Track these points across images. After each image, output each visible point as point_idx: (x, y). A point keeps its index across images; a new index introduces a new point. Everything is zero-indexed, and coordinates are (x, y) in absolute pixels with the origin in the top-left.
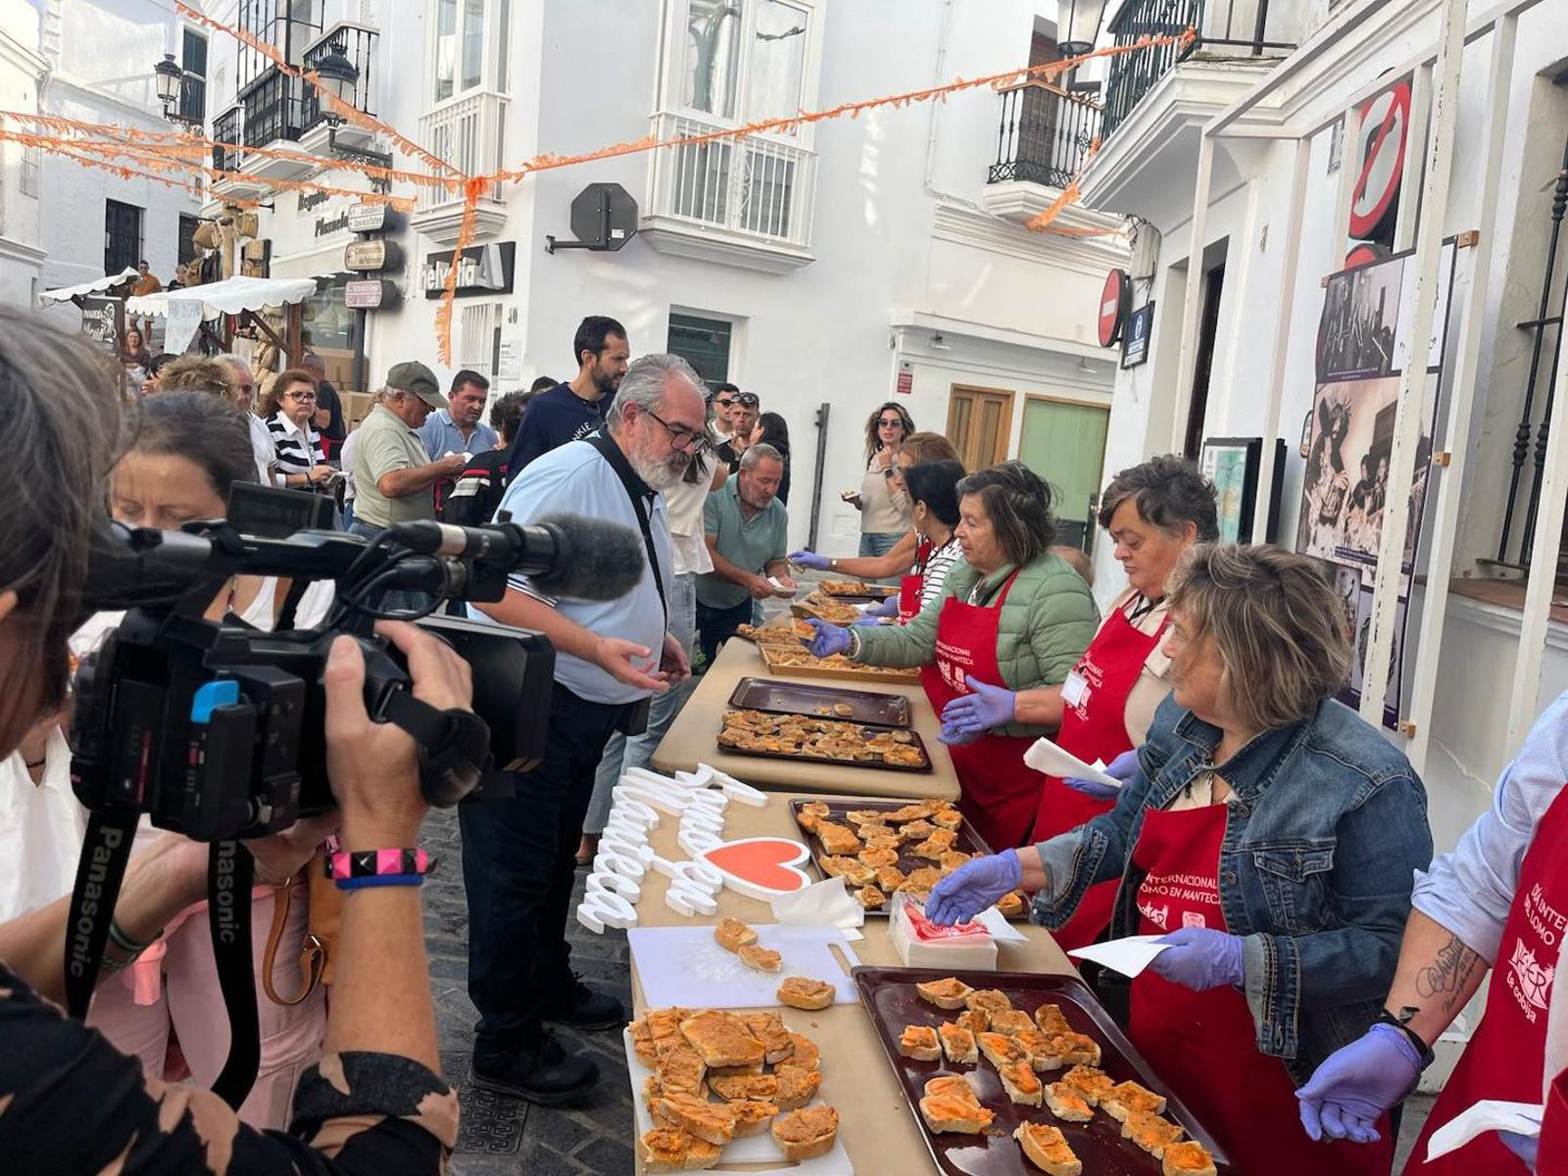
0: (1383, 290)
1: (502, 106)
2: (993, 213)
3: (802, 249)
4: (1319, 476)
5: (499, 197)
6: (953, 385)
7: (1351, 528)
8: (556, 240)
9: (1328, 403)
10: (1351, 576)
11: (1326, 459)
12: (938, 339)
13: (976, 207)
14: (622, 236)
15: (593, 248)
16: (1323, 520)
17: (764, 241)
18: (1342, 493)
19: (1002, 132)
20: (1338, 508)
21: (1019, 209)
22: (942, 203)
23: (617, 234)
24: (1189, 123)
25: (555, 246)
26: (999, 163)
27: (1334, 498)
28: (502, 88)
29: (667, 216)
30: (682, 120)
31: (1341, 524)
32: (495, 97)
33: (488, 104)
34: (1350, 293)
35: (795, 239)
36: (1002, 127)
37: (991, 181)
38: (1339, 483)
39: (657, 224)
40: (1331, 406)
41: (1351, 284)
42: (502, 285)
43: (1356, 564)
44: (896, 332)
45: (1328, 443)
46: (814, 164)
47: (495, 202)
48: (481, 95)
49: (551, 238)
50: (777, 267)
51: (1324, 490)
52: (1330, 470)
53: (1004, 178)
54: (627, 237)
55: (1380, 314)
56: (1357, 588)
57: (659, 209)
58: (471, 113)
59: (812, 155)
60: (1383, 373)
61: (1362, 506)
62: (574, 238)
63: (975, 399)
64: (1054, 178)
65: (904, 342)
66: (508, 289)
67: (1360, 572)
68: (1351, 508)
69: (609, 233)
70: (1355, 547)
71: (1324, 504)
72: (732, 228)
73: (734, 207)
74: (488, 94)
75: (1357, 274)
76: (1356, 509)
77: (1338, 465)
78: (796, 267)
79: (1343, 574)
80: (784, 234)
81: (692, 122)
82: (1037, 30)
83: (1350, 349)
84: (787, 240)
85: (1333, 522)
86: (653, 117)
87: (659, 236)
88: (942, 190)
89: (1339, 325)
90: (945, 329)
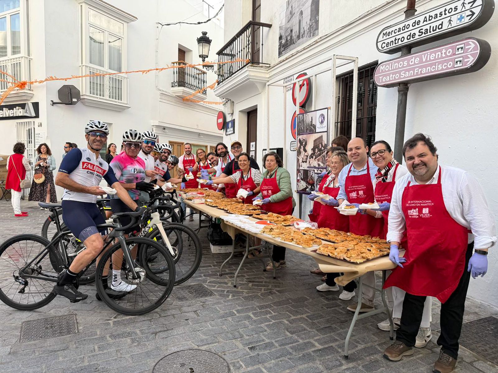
0: (312, 117)
1: (30, 60)
2: (174, 95)
3: (126, 104)
4: (301, 153)
5: (30, 88)
6: (169, 141)
7: (311, 163)
8: (54, 102)
9: (301, 139)
10: (312, 171)
11: (302, 150)
12: (164, 129)
13: (170, 93)
14: (76, 100)
15: (66, 104)
16: (303, 162)
17: (116, 102)
18: (307, 156)
19: (174, 74)
20: (307, 159)
21: (181, 94)
22: (161, 92)
23: (74, 100)
24: (250, 80)
25: (54, 103)
26: (174, 82)
27: (306, 157)
28: (29, 55)
29: (88, 95)
30: (90, 67)
31: (308, 162)
32: (27, 58)
33: (24, 60)
34: (304, 118)
35: (124, 101)
36: (174, 72)
37: (172, 86)
38: (306, 154)
39: (85, 97)
40: (302, 140)
41: (303, 116)
42: (35, 115)
43: (313, 169)
44: (153, 127)
45: (302, 147)
46: (128, 81)
47: (29, 90)
48: (22, 57)
49: (52, 101)
50: (120, 109)
51: (302, 156)
52: (304, 152)
53: (176, 86)
54: (78, 101)
55: (312, 122)
56: (314, 173)
57: (85, 93)
58: (18, 62)
59: (127, 78)
60: (314, 132)
61: (313, 158)
62: (59, 101)
63: (175, 145)
64: (186, 85)
65: (156, 130)
66: (37, 116)
67: (314, 170)
68: (310, 159)
69: (72, 100)
70: (312, 166)
71: (303, 159)
72: (106, 98)
73: (107, 93)
74: (25, 57)
75: (305, 114)
76: (311, 158)
77: (305, 151)
78: (125, 109)
79: (310, 171)
80: (121, 100)
81: (93, 68)
82: (180, 48)
83: (305, 129)
84: (122, 101)
85: (306, 162)
86: (80, 66)
87: (86, 100)
88: (161, 89)
89: (301, 124)
90: (166, 126)
